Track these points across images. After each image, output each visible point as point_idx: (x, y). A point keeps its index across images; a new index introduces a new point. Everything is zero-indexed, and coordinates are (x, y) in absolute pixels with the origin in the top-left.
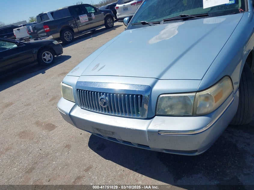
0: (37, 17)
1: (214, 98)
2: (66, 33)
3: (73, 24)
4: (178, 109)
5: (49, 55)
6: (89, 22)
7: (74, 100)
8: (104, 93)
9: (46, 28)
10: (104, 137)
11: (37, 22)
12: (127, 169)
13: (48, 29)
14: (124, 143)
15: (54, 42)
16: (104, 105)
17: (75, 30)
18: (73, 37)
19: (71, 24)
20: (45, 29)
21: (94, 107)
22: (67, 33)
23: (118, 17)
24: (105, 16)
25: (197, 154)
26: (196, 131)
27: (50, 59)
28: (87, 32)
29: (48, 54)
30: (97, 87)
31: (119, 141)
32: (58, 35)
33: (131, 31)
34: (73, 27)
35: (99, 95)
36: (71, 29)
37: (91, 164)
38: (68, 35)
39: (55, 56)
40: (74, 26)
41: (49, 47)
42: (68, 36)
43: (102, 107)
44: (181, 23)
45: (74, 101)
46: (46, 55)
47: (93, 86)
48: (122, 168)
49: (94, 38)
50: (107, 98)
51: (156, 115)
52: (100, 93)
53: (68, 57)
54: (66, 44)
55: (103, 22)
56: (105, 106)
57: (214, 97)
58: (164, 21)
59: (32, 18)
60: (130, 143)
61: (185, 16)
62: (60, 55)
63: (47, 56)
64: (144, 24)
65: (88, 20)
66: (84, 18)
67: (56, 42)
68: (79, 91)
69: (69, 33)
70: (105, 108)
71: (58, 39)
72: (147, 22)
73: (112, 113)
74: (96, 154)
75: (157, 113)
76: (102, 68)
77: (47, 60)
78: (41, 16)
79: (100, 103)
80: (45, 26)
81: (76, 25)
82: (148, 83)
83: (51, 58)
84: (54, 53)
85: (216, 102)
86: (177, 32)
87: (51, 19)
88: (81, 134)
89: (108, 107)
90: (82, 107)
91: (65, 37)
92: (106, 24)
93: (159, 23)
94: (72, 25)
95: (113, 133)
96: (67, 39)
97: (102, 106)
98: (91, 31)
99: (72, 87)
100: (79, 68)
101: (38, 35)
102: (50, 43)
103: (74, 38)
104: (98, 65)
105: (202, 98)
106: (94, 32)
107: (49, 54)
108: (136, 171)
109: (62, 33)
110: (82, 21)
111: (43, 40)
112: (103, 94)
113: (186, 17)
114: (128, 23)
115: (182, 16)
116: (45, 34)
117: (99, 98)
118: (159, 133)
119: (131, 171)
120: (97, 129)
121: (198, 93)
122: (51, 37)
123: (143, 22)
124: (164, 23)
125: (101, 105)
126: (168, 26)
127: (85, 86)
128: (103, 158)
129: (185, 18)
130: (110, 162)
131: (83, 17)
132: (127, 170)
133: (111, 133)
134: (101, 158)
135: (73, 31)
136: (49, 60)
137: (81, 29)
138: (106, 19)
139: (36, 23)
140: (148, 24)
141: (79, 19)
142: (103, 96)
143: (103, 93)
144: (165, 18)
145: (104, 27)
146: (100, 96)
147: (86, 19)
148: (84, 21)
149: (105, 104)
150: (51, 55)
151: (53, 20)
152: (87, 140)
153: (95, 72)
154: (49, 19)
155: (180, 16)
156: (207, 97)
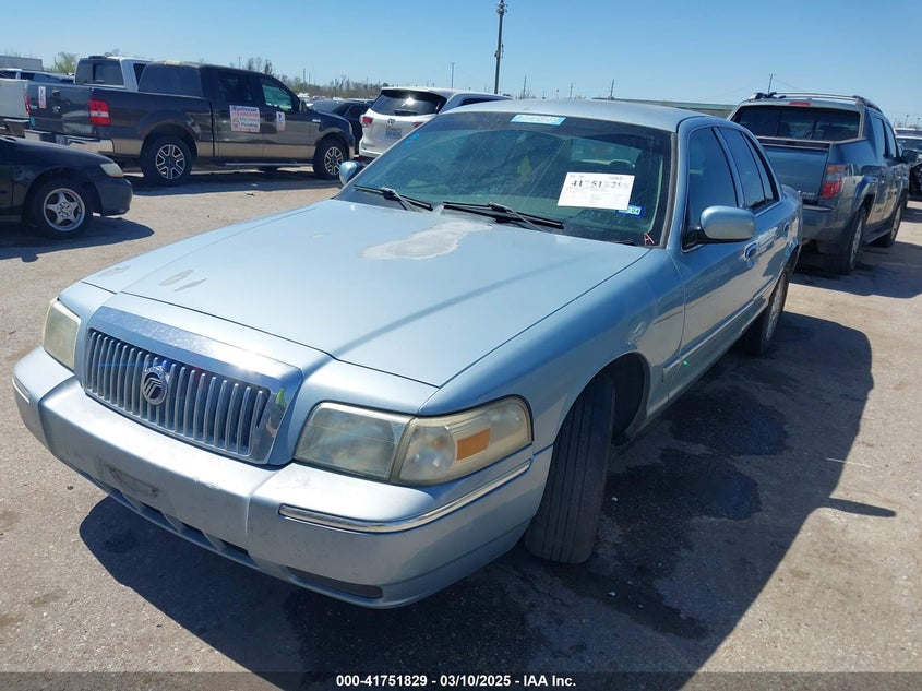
0: (83, 62)
1: (456, 444)
2: (166, 150)
3: (200, 125)
4: (368, 457)
5: (74, 205)
6: (260, 137)
7: (71, 363)
8: (164, 358)
9: (96, 110)
10: (130, 504)
11: (74, 78)
12: (173, 621)
13: (105, 114)
14: (187, 536)
15: (104, 166)
16: (153, 397)
17: (203, 149)
18: (188, 170)
19: (193, 124)
20: (94, 114)
21: (122, 398)
22: (170, 151)
23: (362, 151)
24: (321, 135)
25: (381, 604)
26: (387, 525)
27: (72, 218)
28: (242, 167)
29: (70, 199)
30: (149, 336)
31: (169, 525)
32: (134, 147)
33: (353, 206)
34: (197, 136)
35: (146, 363)
36: (188, 141)
37: (62, 585)
38: (170, 157)
39: (95, 214)
40: (203, 133)
41: (83, 176)
42: (170, 162)
43: (146, 402)
44: (483, 226)
45: (72, 366)
46: (63, 199)
47: (140, 331)
48: (160, 616)
49: (262, 193)
50: (168, 377)
51: (294, 461)
52: (154, 355)
53: (141, 231)
54: (154, 184)
55: (311, 151)
56: (157, 401)
57: (459, 442)
58: (446, 207)
59: (68, 59)
60: (198, 533)
61: (502, 210)
62: (117, 217)
63: (65, 207)
64: (389, 196)
65: (257, 129)
66: (244, 119)
67: (113, 169)
68: (96, 336)
69: (177, 152)
70: (154, 407)
71: (123, 160)
72: (397, 195)
73: (171, 426)
74: (95, 558)
75: (299, 455)
76: (190, 286)
77: (60, 219)
78: (98, 66)
79: (143, 387)
80: (97, 102)
81: (213, 134)
82: (302, 360)
83: (76, 216)
84: (94, 203)
85: (459, 458)
86: (454, 247)
87: (130, 85)
88: (71, 488)
89: (163, 405)
90: (91, 390)
91: (160, 160)
92: (317, 161)
93: (431, 209)
94: (197, 129)
95: (155, 491)
96: (164, 171)
97: (148, 398)
98: (261, 168)
99: (79, 321)
100: (128, 267)
101: (60, 125)
102: (93, 164)
103: (192, 173)
104: (183, 275)
105: (430, 438)
106: (271, 176)
107: (72, 200)
108: (200, 632)
109: (150, 142)
110: (236, 126)
111: (74, 147)
112: (160, 362)
113: (505, 215)
114: (350, 179)
115: (495, 208)
116: (88, 129)
117: (146, 371)
118: (281, 512)
119: (185, 630)
120: (113, 470)
121: (416, 420)
122: (106, 145)
123: (388, 189)
124: (442, 213)
125: (145, 393)
126: (444, 225)
127: (118, 324)
128: (110, 577)
129: (501, 217)
130: (130, 591)
131: (246, 115)
132: (172, 626)
133: (150, 490)
134: (105, 573)
135: (194, 150)
136: (66, 222)
137: (224, 149)
138: (322, 145)
139: (70, 81)
140: (398, 199)
141: (226, 115)
142: (160, 369)
143: (162, 359)
144: (451, 199)
145: (310, 169)
146: (150, 366)
147: (253, 123)
148: (244, 129)
149: (156, 393)
150: (80, 204)
151: (136, 91)
152: (82, 512)
153: (166, 293)
154: (123, 84)
155: (489, 206)
156: (443, 439)
